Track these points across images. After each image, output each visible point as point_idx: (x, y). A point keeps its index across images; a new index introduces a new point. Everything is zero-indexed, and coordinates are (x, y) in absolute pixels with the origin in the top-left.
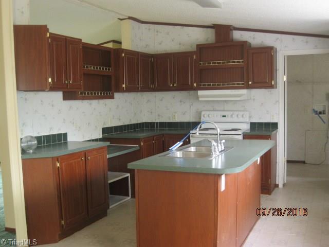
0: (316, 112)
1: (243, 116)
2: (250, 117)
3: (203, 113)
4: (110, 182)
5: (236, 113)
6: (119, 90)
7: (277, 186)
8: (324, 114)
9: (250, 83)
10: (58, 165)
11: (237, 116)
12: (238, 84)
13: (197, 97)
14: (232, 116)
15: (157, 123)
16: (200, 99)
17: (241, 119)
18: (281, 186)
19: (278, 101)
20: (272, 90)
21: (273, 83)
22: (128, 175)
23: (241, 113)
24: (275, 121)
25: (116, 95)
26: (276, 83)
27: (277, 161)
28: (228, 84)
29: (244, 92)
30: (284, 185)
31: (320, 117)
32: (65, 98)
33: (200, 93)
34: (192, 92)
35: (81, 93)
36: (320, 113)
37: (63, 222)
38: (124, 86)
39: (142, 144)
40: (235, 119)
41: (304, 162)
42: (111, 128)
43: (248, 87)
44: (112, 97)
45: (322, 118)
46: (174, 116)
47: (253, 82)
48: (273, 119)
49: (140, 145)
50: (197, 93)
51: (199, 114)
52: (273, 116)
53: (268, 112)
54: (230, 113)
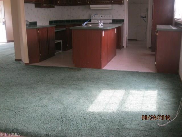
0: (142, 17)
1: (109, 16)
2: (112, 17)
3: (92, 15)
4: (56, 42)
5: (106, 15)
6: (57, 4)
7: (123, 47)
8: (146, 18)
9: (113, 2)
10: (39, 32)
11: (107, 16)
12: (107, 2)
14: (105, 16)
15: (71, 20)
16: (91, 9)
17: (108, 18)
18: (125, 47)
19: (124, 10)
20: (122, 5)
21: (122, 2)
22: (61, 41)
23: (108, 15)
25: (55, 6)
26: (123, 2)
27: (124, 36)
28: (101, 2)
29: (110, 6)
31: (143, 19)
32: (36, 6)
33: (91, 6)
34: (87, 6)
35: (43, 5)
36: (144, 17)
37: (41, 55)
38: (59, 2)
39: (67, 27)
40: (106, 18)
41: (136, 40)
42: (53, 21)
43: (112, 4)
44: (54, 7)
45: (145, 20)
46: (79, 17)
47: (114, 2)
48: (122, 18)
49: (66, 28)
50: (90, 6)
51: (90, 16)
52: (122, 17)
53: (120, 15)
54: (104, 15)
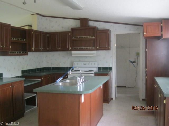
0: (131, 62)
1: (94, 64)
2: (98, 64)
3: (74, 63)
5: (91, 63)
6: (30, 50)
7: (112, 99)
8: (135, 62)
9: (98, 47)
11: (92, 64)
12: (92, 48)
13: (71, 55)
15: (51, 68)
16: (73, 56)
17: (94, 66)
18: (114, 99)
19: (111, 57)
20: (109, 51)
21: (109, 48)
23: (94, 63)
24: (110, 66)
25: (29, 53)
26: (111, 48)
27: (112, 86)
29: (95, 52)
30: (116, 98)
33: (73, 52)
34: (69, 52)
35: (10, 52)
36: (133, 62)
38: (33, 49)
39: (43, 79)
40: (91, 66)
41: (125, 87)
42: (27, 70)
43: (97, 49)
44: (27, 54)
45: (134, 65)
46: (60, 64)
47: (100, 47)
49: (41, 79)
50: (71, 52)
51: (72, 63)
52: (109, 64)
53: (107, 62)
54: (88, 63)
